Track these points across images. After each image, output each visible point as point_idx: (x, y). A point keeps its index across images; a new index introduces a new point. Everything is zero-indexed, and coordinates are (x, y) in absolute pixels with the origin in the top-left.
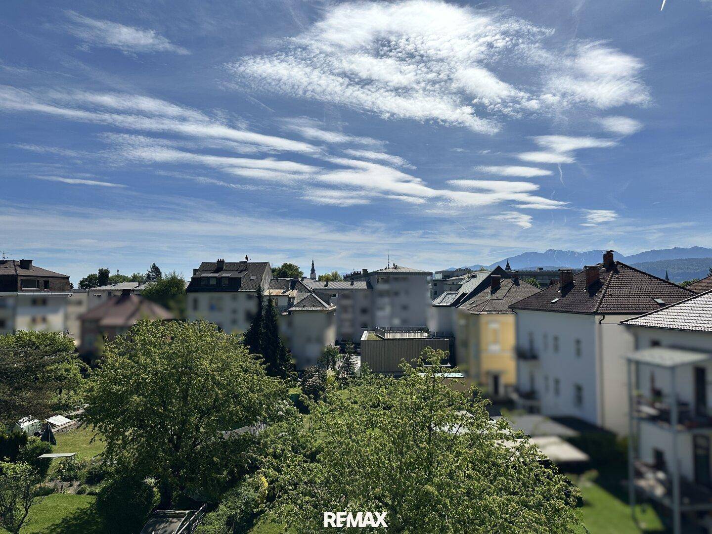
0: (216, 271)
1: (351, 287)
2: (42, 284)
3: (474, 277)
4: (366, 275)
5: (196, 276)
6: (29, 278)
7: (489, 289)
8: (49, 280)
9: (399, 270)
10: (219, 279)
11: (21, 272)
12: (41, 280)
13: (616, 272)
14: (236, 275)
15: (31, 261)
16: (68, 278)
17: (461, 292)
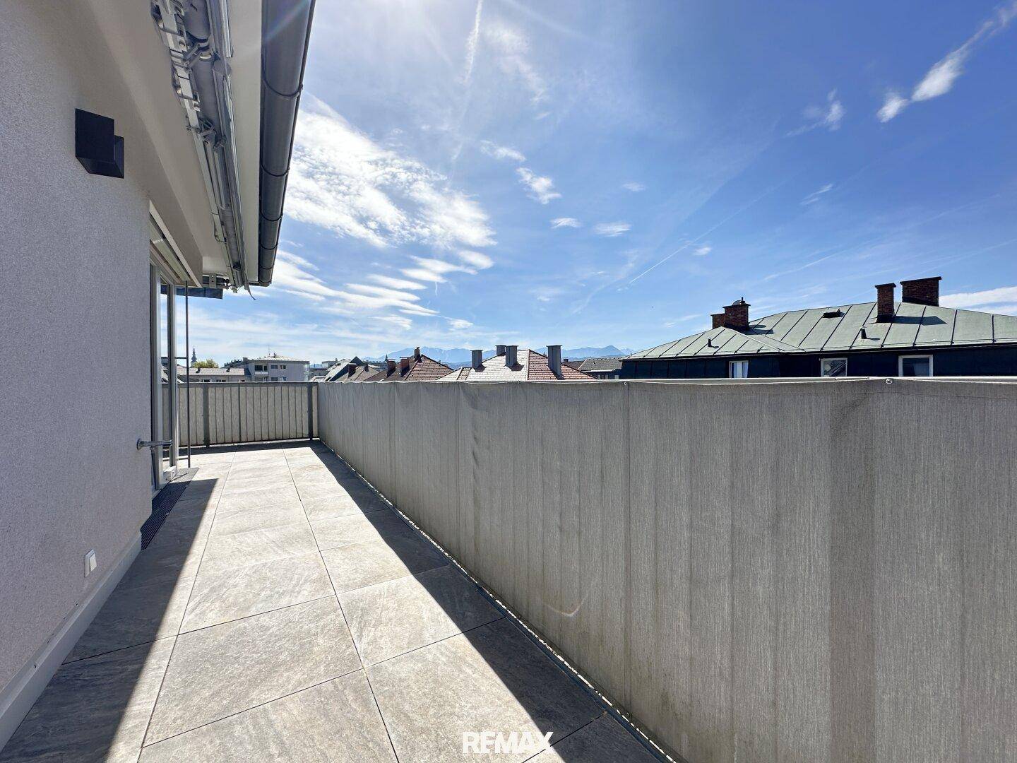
1: (227, 374)
3: (339, 365)
4: (246, 362)
7: (347, 374)
9: (278, 359)
13: (420, 361)
17: (327, 377)
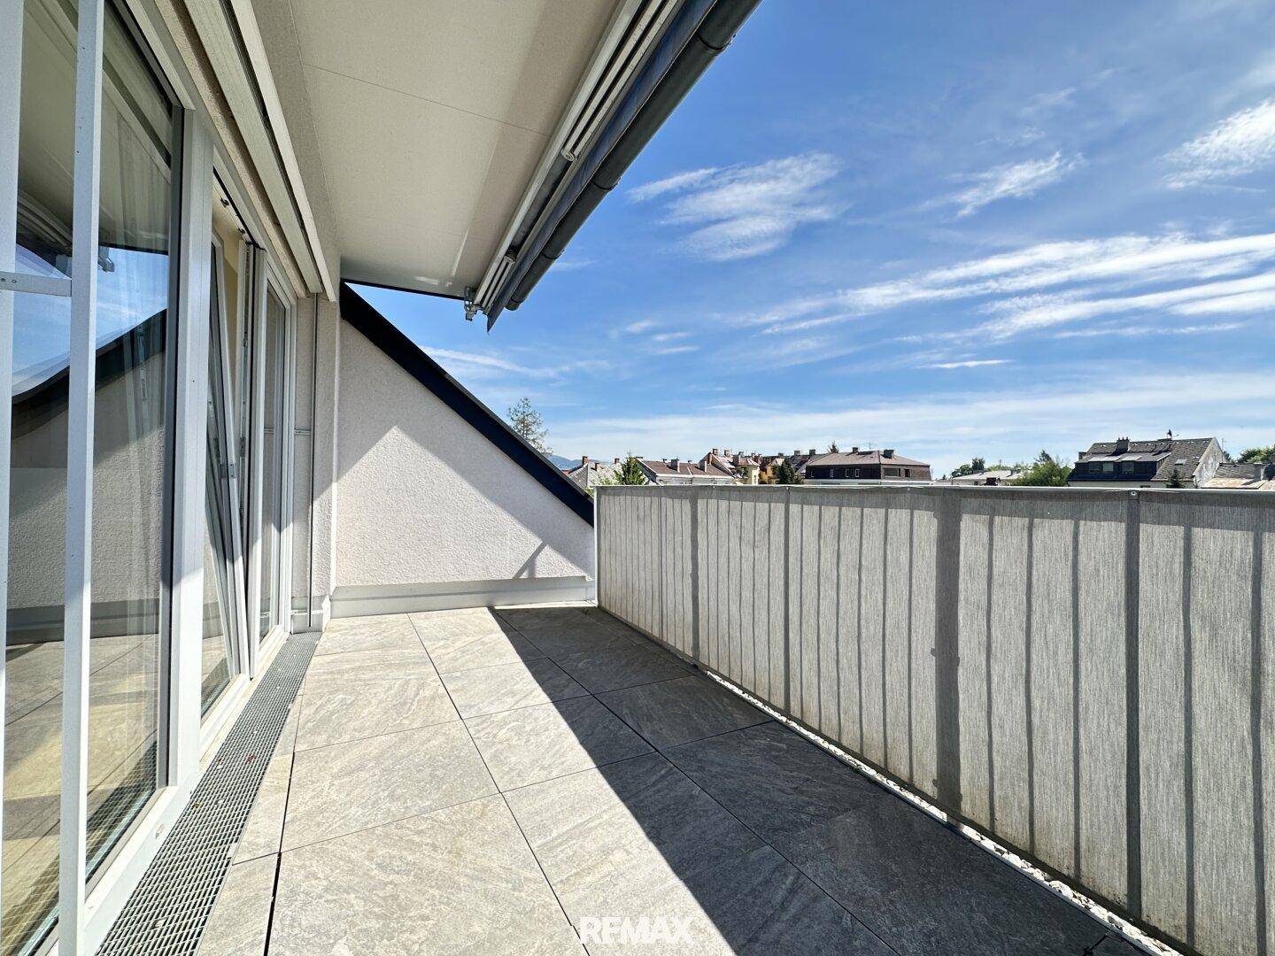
0: (1115, 454)
2: (903, 473)
5: (1081, 461)
6: (890, 467)
8: (910, 468)
10: (1118, 465)
11: (884, 461)
12: (902, 469)
14: (1149, 458)
15: (892, 451)
16: (928, 466)
